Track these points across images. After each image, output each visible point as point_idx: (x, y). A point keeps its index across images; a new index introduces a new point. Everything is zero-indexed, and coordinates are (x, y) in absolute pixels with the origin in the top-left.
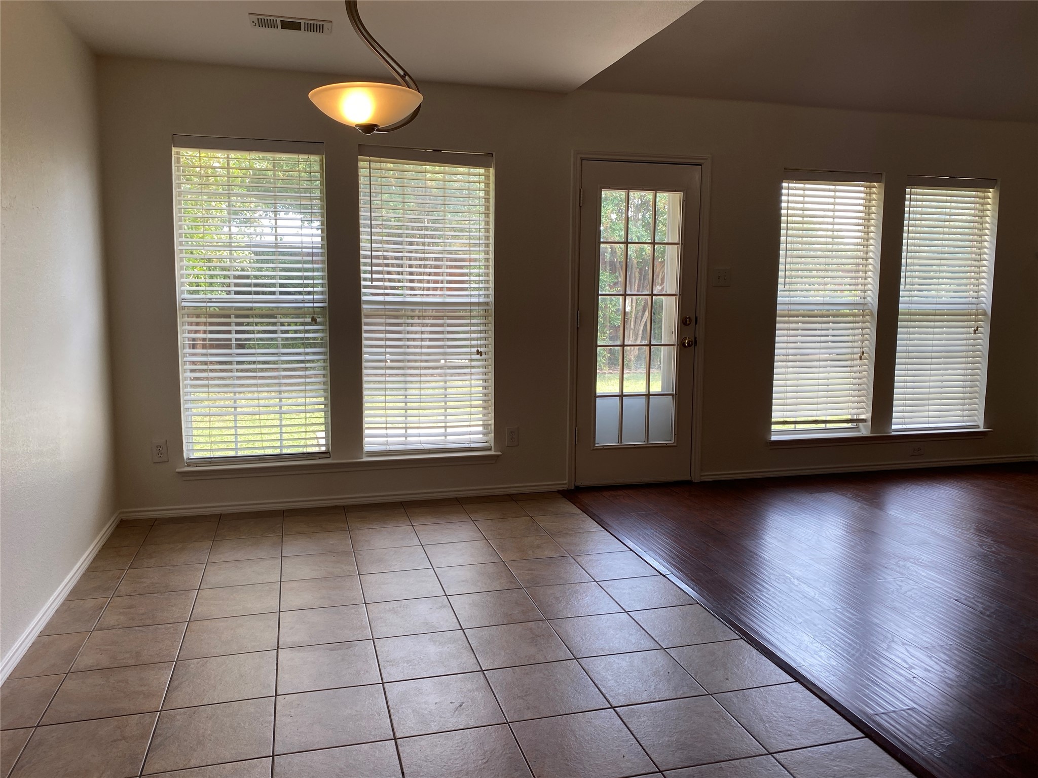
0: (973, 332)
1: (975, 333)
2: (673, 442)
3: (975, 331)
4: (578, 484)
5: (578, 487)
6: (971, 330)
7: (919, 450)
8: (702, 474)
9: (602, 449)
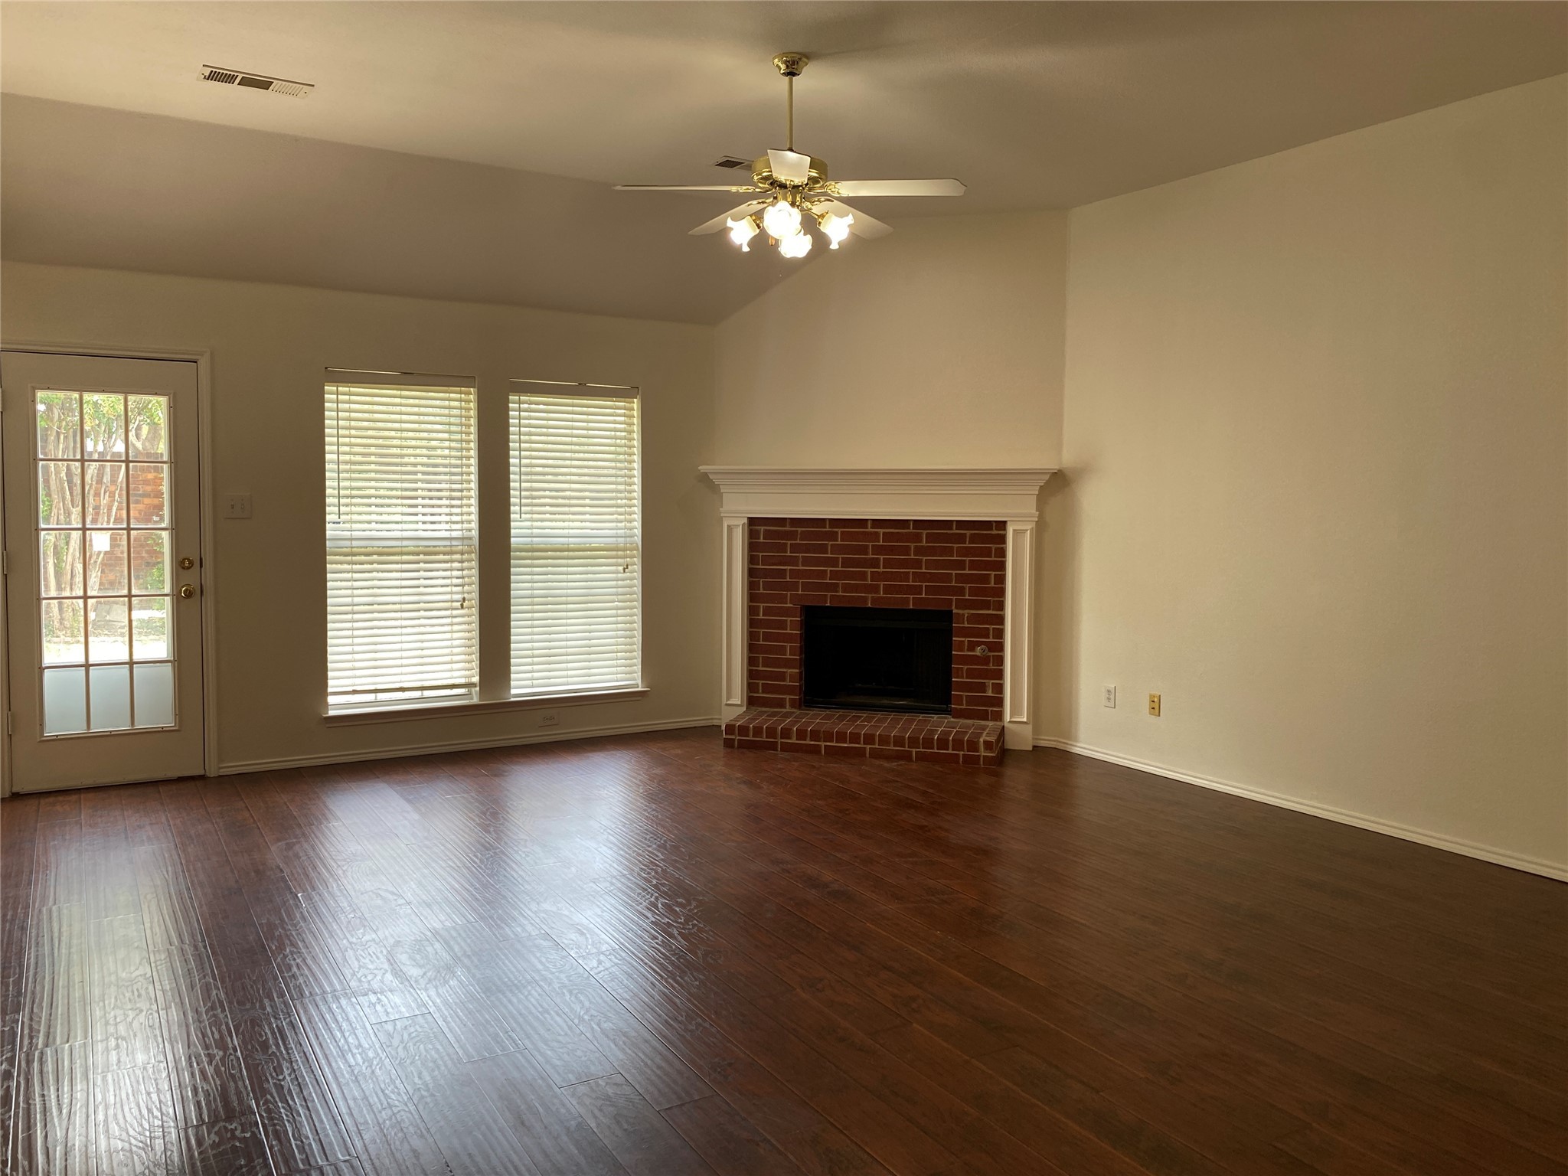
0: (622, 571)
1: (624, 571)
2: (173, 725)
3: (624, 569)
4: (15, 790)
5: (13, 794)
6: (621, 568)
7: (552, 718)
8: (221, 766)
9: (57, 739)
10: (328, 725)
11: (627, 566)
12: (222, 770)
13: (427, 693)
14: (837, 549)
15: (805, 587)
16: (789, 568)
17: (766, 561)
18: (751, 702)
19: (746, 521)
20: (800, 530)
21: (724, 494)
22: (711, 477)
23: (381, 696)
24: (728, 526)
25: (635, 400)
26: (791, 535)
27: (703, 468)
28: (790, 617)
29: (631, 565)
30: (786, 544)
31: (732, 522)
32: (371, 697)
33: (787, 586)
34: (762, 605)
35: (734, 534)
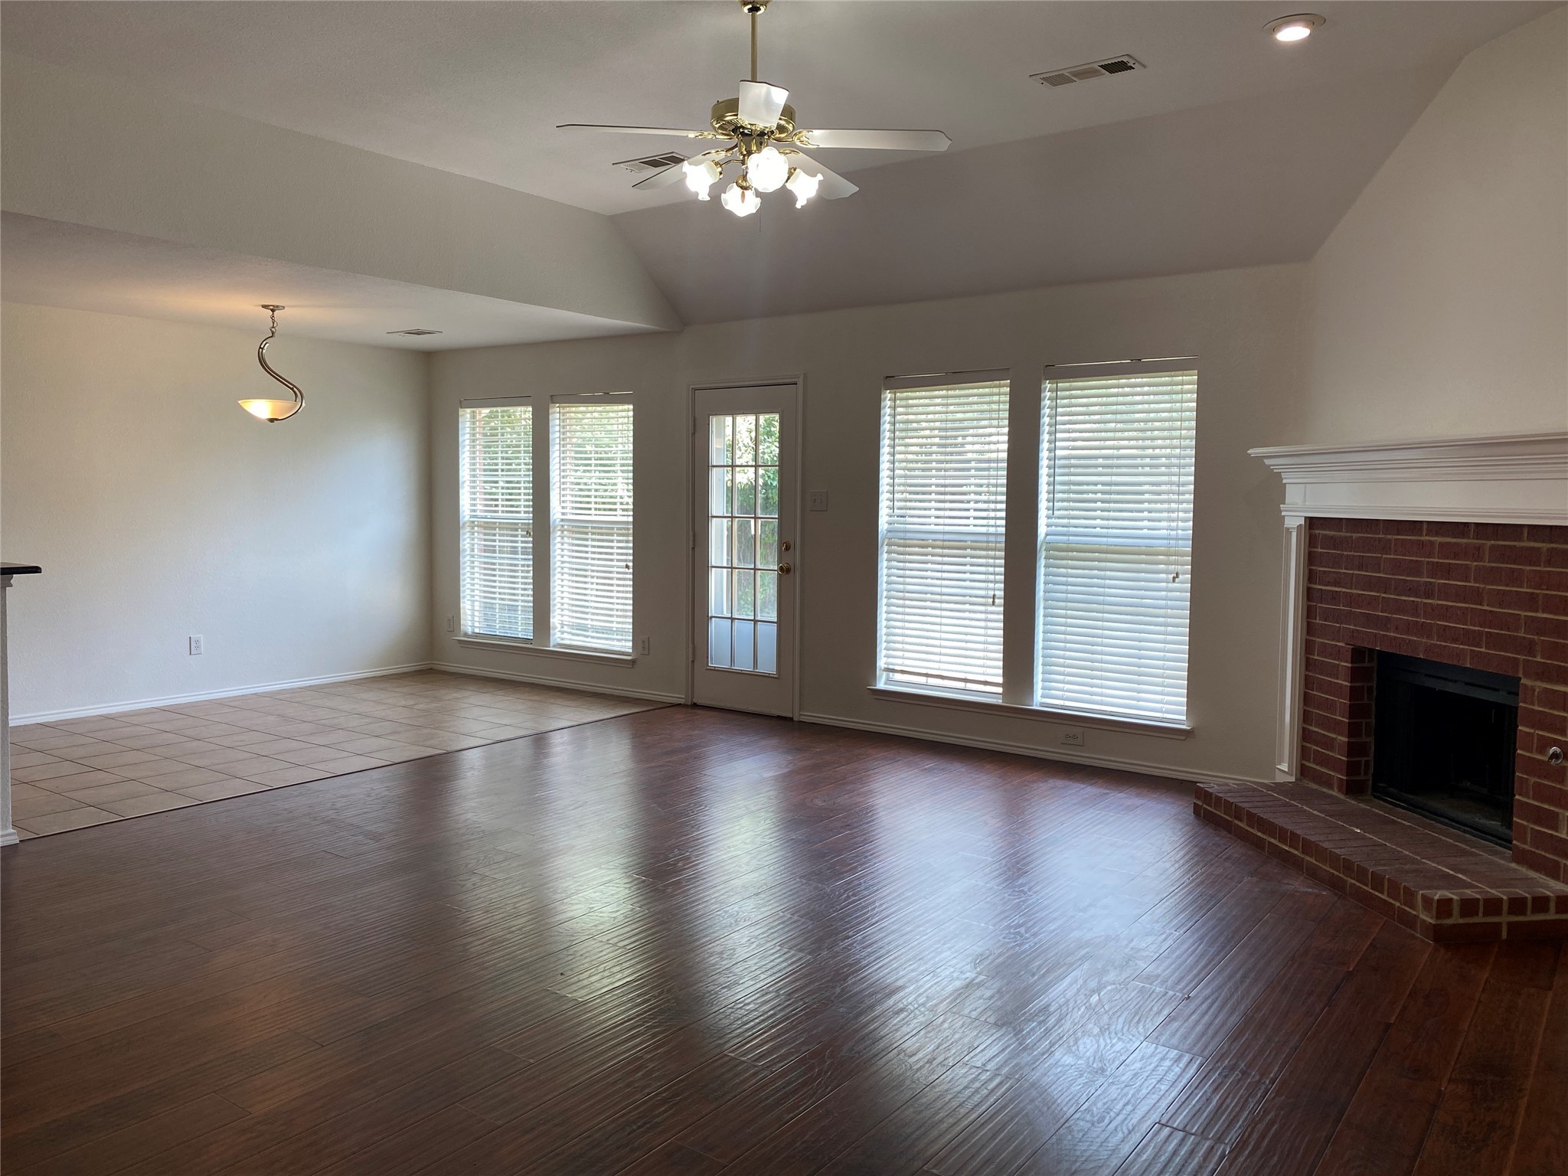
0: (1172, 581)
1: (1174, 581)
2: (774, 673)
3: (1173, 578)
4: (695, 701)
5: (695, 704)
6: (1170, 577)
7: (1075, 737)
8: (801, 713)
9: (715, 670)
10: (876, 697)
11: (1177, 574)
12: (801, 717)
13: (970, 686)
14: (1391, 566)
16: (1343, 590)
18: (1303, 772)
19: (1303, 521)
20: (1354, 536)
21: (1287, 485)
22: (1267, 463)
23: (932, 681)
24: (1287, 529)
25: (1193, 374)
26: (1346, 543)
28: (1342, 661)
29: (1183, 574)
30: (1342, 555)
31: (1291, 523)
32: (922, 680)
34: (1317, 640)
35: (1292, 539)
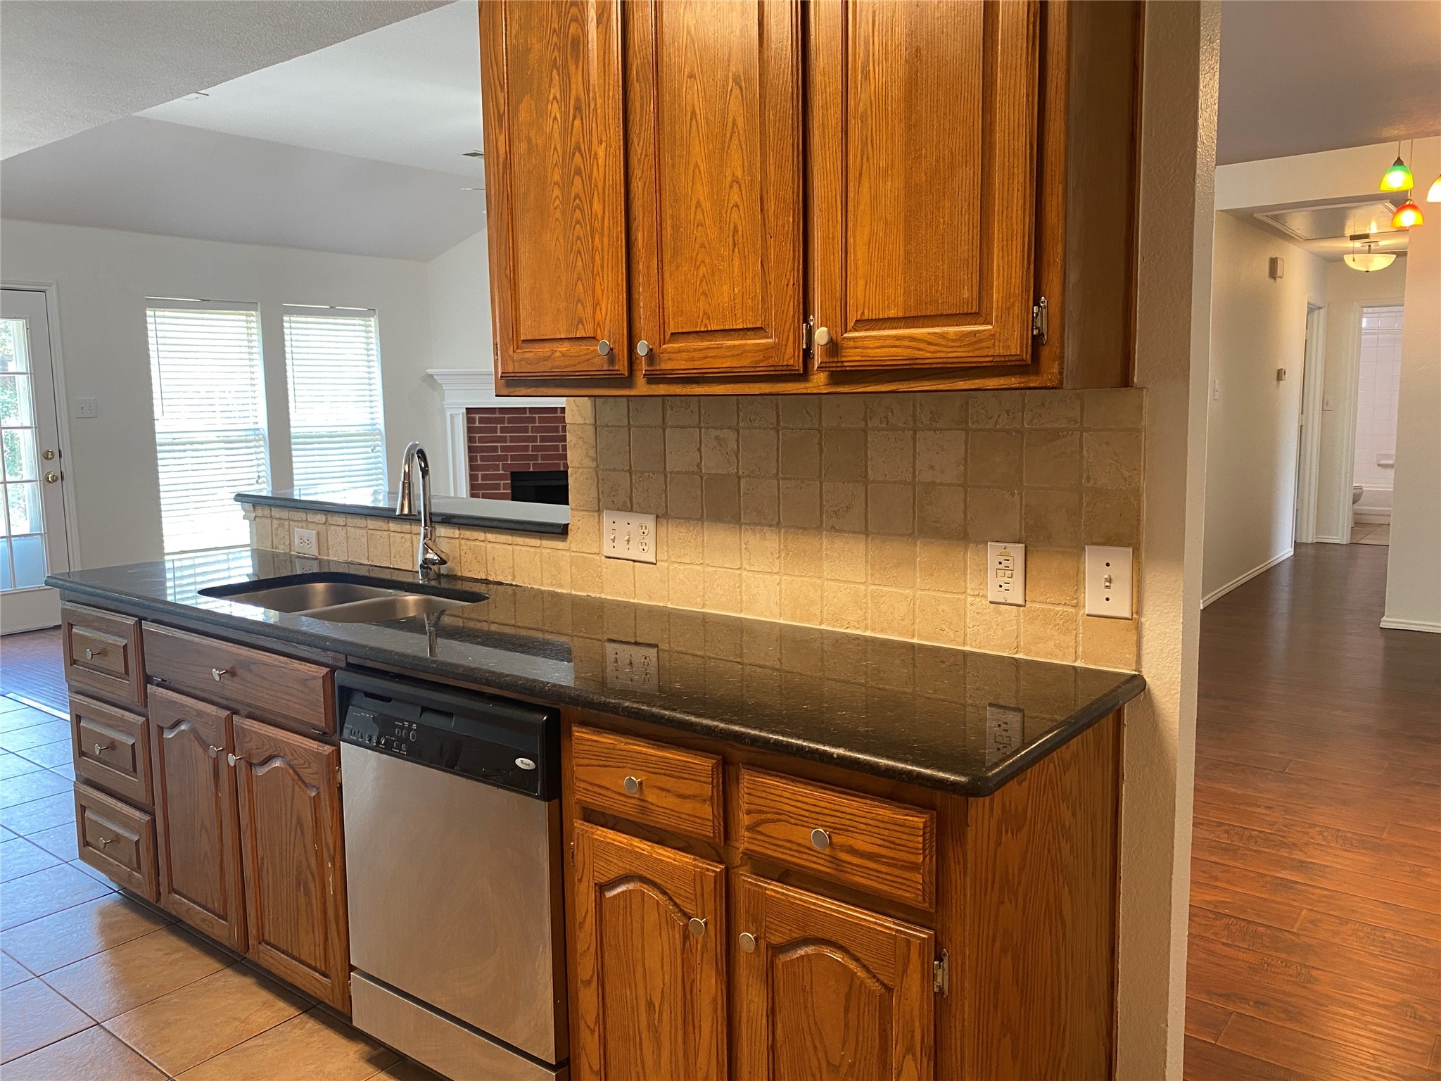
1: (372, 452)
6: (369, 450)
14: (535, 429)
15: (513, 458)
16: (500, 444)
17: (481, 440)
19: (465, 410)
20: (507, 416)
21: (445, 391)
22: (435, 377)
24: (451, 415)
25: (372, 319)
26: (501, 420)
27: (430, 371)
28: (502, 480)
29: (379, 446)
30: (496, 427)
31: (454, 412)
33: (499, 458)
34: (480, 473)
35: (456, 421)
